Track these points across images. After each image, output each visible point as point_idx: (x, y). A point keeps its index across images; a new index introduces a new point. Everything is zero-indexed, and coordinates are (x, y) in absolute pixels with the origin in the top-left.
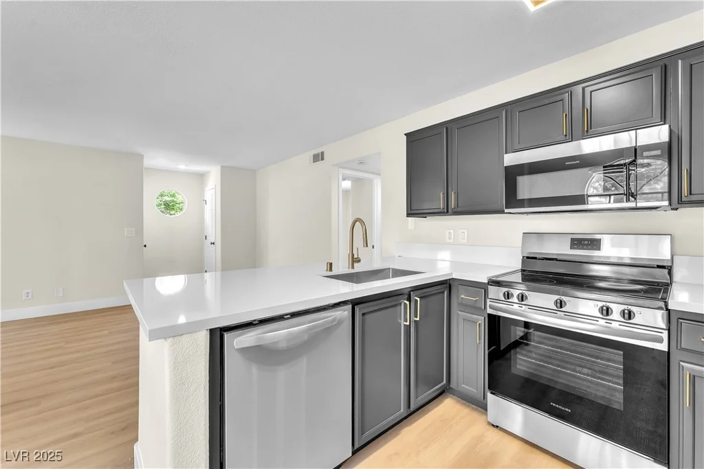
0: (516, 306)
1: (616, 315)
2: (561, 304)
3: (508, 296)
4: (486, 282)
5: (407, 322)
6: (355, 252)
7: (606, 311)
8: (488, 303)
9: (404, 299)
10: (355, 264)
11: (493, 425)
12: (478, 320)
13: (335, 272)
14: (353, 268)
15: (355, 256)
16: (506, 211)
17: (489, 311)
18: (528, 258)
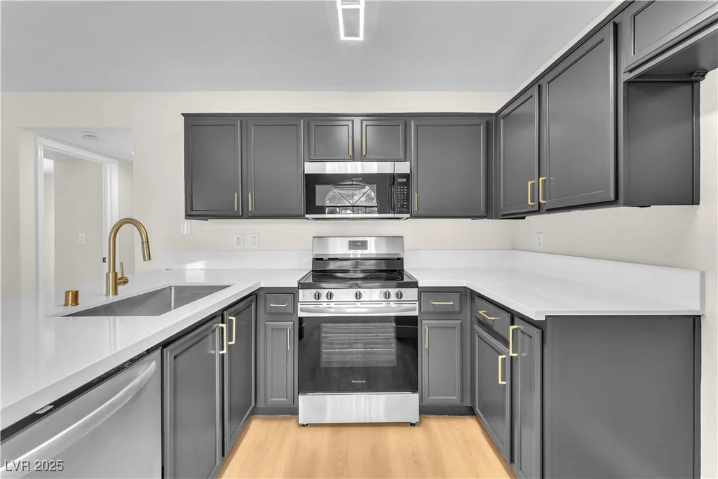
0: (325, 305)
1: (393, 297)
2: (358, 296)
3: (318, 296)
4: (297, 286)
5: (223, 350)
6: (118, 270)
7: (387, 295)
8: (299, 306)
9: (218, 323)
10: (120, 288)
11: (303, 425)
12: (288, 326)
13: (84, 304)
14: (116, 293)
15: (119, 276)
16: (307, 216)
17: (301, 314)
18: (317, 259)
